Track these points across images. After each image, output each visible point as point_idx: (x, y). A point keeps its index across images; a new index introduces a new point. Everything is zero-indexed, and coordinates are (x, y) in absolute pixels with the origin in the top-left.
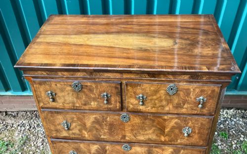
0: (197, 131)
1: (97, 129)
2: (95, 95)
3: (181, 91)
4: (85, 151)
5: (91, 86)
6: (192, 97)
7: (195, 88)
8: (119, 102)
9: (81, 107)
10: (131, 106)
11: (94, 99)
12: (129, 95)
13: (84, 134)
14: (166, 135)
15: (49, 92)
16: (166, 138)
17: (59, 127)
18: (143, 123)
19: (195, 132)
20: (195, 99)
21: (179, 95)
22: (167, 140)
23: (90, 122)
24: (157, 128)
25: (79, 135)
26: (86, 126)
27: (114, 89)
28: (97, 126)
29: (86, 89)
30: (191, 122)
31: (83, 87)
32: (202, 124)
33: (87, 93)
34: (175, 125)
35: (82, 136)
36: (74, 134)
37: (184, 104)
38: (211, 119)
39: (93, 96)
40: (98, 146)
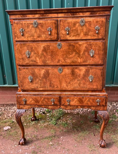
0: (97, 53)
1: (44, 56)
2: (44, 29)
3: (87, 22)
4: (37, 75)
5: (42, 23)
6: (93, 26)
7: (94, 20)
8: (56, 34)
9: (37, 39)
10: (62, 36)
11: (44, 33)
12: (61, 28)
13: (37, 60)
14: (81, 58)
15: (21, 29)
16: (81, 59)
17: (24, 56)
18: (69, 49)
19: (96, 54)
20: (94, 28)
21: (86, 26)
22: (82, 61)
23: (41, 50)
24: (76, 52)
25: (35, 61)
26: (39, 53)
27: (54, 24)
28: (45, 54)
29: (40, 25)
30: (93, 46)
31: (39, 24)
32: (99, 47)
33: (40, 28)
34: (85, 49)
35: (36, 62)
36: (32, 61)
37: (89, 32)
38: (104, 42)
39: (43, 30)
40: (45, 70)
